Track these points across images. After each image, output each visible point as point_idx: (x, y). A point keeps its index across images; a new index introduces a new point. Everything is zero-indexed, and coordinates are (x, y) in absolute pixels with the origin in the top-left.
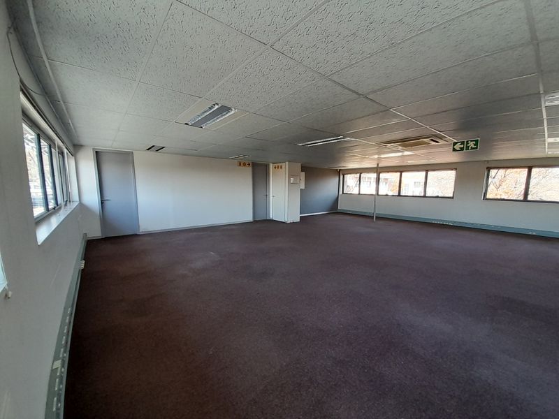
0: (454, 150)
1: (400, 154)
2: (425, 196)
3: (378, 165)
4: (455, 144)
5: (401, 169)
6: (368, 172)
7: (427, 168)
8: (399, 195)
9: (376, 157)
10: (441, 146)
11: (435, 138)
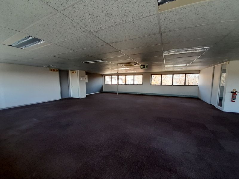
0: (141, 68)
1: (125, 69)
2: (134, 84)
3: (117, 72)
4: (141, 66)
5: (126, 74)
6: (114, 75)
7: (134, 74)
8: (126, 84)
9: (117, 69)
10: (137, 67)
11: (135, 63)
